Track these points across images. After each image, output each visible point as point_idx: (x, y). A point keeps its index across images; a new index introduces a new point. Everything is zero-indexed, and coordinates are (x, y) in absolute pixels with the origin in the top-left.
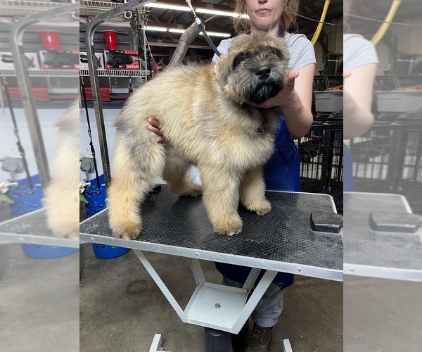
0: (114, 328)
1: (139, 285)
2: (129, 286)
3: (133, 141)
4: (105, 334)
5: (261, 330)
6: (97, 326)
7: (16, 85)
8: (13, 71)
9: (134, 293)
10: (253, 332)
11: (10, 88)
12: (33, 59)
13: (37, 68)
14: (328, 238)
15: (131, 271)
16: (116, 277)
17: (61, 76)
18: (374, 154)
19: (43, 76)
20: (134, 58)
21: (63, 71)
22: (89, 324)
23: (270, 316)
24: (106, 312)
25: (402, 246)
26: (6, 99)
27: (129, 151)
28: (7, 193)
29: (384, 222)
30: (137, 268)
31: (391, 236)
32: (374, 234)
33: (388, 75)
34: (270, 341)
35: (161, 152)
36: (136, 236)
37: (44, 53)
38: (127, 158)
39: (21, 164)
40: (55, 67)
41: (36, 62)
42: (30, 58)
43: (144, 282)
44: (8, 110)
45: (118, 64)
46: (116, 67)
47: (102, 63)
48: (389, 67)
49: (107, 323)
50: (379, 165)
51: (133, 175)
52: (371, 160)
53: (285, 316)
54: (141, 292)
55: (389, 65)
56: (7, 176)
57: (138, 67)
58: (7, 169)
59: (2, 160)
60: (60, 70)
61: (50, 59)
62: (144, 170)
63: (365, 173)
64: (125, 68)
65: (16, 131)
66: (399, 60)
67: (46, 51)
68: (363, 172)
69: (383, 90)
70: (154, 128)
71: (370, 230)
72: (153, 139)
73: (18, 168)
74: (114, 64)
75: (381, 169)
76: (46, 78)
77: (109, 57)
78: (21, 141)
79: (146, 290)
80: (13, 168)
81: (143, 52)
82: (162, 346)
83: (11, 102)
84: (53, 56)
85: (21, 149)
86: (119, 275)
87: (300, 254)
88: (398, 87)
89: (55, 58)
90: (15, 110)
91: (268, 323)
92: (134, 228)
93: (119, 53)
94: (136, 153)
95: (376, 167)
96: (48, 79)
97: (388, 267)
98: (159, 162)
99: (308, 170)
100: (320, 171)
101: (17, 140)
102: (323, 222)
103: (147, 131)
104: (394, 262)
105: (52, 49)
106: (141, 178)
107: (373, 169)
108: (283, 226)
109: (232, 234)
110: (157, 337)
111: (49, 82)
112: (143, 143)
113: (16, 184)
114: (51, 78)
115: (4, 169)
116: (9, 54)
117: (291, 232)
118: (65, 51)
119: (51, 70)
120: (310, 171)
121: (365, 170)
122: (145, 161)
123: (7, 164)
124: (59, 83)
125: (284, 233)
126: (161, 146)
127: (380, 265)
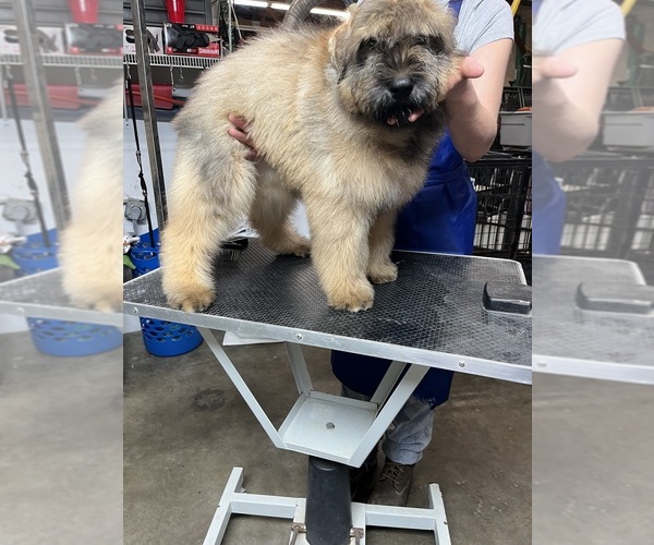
0: (171, 458)
1: (213, 398)
2: (197, 397)
3: (204, 153)
4: (156, 467)
5: (396, 468)
6: (146, 455)
7: (22, 82)
8: (16, 56)
9: (204, 408)
10: (383, 471)
11: (15, 86)
12: (54, 37)
13: (60, 53)
14: (511, 321)
15: (201, 376)
16: (178, 384)
17: (98, 66)
18: (590, 212)
19: (70, 65)
20: (212, 38)
21: (102, 57)
22: (133, 452)
23: (411, 448)
24: (161, 435)
25: (626, 332)
26: (10, 104)
27: (198, 169)
28: (9, 254)
29: (601, 296)
30: (210, 372)
31: (610, 319)
32: (582, 315)
33: (625, 86)
34: (410, 487)
35: (249, 174)
36: (204, 306)
37: (72, 29)
38: (195, 181)
39: (33, 210)
40: (89, 51)
41: (59, 43)
42: (50, 36)
43: (220, 393)
44: (12, 122)
45: (186, 46)
46: (181, 51)
47: (160, 44)
48: (627, 75)
49: (161, 450)
50: (596, 229)
51: (203, 209)
52: (585, 219)
53: (433, 450)
54: (215, 407)
55: (628, 72)
56: (12, 227)
57: (217, 52)
58: (11, 217)
59: (3, 203)
60: (97, 57)
61: (82, 38)
62: (221, 201)
63: (573, 239)
64: (197, 53)
65: (25, 156)
66: (643, 66)
67: (76, 25)
68: (570, 236)
69: (616, 110)
70: (240, 133)
71: (577, 308)
72: (237, 153)
73: (27, 216)
74: (179, 47)
75: (599, 233)
76: (73, 68)
77: (172, 34)
78: (33, 172)
79: (221, 405)
80: (21, 216)
81: (226, 27)
82: (243, 486)
83: (17, 109)
84: (86, 33)
85: (32, 185)
86: (181, 382)
87: (464, 341)
88: (639, 106)
89: (90, 36)
90: (24, 123)
91: (408, 458)
92: (201, 294)
93: (188, 29)
94: (209, 173)
95: (593, 230)
96: (77, 70)
97: (601, 360)
98: (246, 190)
99: (482, 233)
100: (501, 236)
101: (25, 169)
102: (503, 296)
103: (227, 137)
104: (610, 355)
105: (86, 22)
106: (217, 215)
107: (586, 233)
108: (440, 301)
109: (356, 310)
110: (237, 473)
111: (78, 75)
112: (222, 158)
113: (23, 239)
114: (81, 69)
115: (7, 217)
116: (13, 28)
117: (451, 310)
118: (105, 25)
119: (83, 56)
120: (486, 236)
121: (574, 233)
122: (223, 188)
123: (10, 210)
124: (94, 77)
125: (440, 311)
126: (250, 165)
127: (588, 358)
